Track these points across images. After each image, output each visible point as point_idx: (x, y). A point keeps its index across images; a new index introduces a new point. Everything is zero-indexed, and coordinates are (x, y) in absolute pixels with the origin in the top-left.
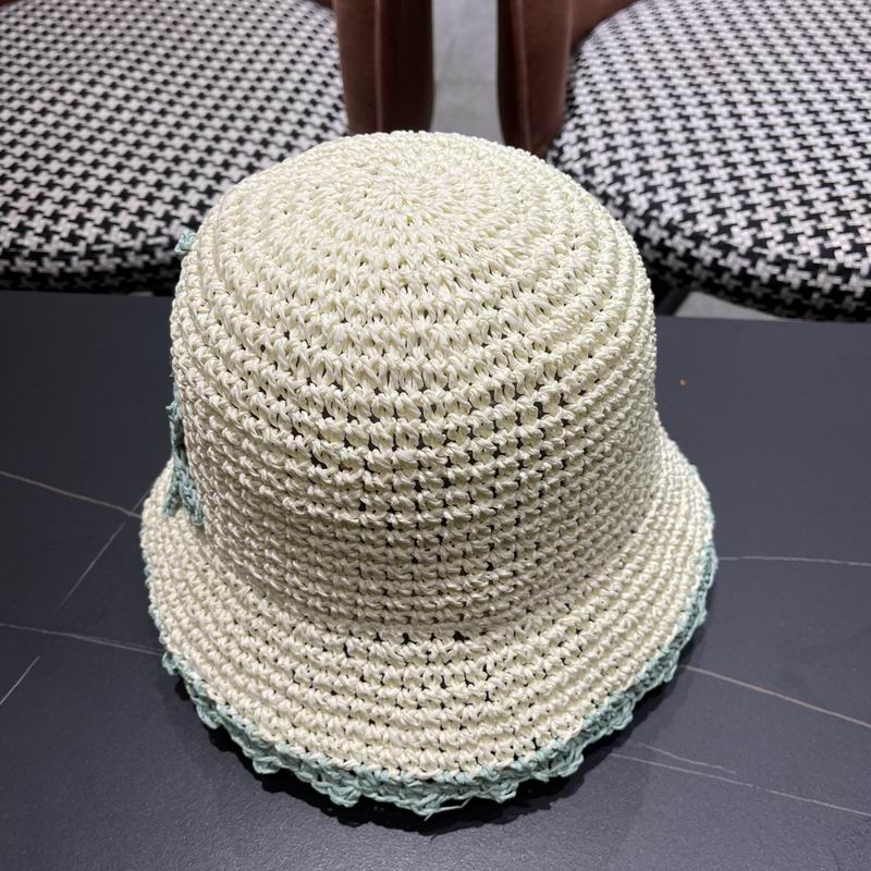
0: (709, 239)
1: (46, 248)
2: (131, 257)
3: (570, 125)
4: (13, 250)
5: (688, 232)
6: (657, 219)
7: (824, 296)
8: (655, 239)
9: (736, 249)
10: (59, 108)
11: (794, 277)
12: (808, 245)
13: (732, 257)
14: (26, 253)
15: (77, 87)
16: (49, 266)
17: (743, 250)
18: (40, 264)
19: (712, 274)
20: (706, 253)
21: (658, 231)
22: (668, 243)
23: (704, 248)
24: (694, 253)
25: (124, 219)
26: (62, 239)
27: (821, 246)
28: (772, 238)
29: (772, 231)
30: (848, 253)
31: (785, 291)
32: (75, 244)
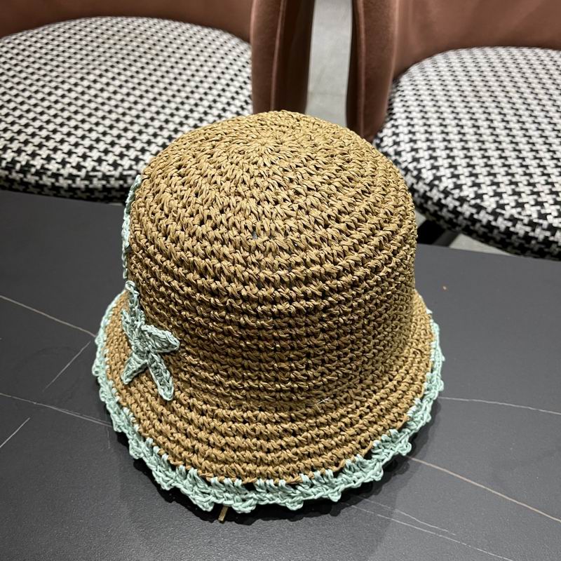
0: (469, 201)
1: (62, 171)
2: (112, 181)
3: (389, 125)
4: (42, 171)
5: (456, 196)
6: (437, 186)
7: (538, 243)
8: (436, 199)
9: (485, 209)
10: (79, 89)
11: (521, 229)
12: (530, 210)
13: (482, 213)
14: (49, 173)
15: (92, 77)
16: (63, 183)
17: (490, 210)
18: (57, 180)
19: (469, 223)
20: (466, 210)
21: (438, 193)
22: (443, 201)
23: (465, 206)
24: (459, 209)
25: (110, 158)
26: (72, 167)
27: (539, 212)
28: (508, 204)
29: (508, 200)
30: (555, 217)
31: (514, 237)
32: (79, 170)
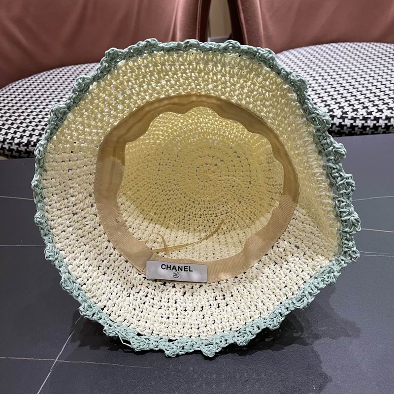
7: (371, 129)
9: (336, 116)
11: (359, 123)
12: (361, 112)
13: (335, 119)
17: (339, 116)
27: (367, 111)
28: (348, 111)
29: (348, 109)
30: (377, 112)
31: (356, 129)
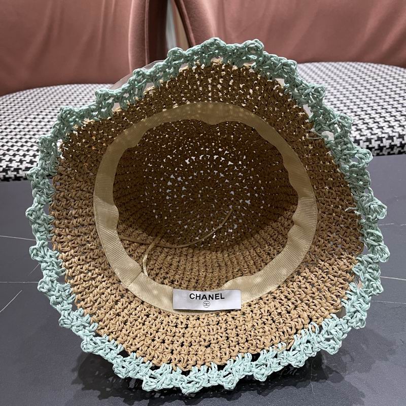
1: (21, 167)
4: (7, 169)
14: (12, 169)
15: (32, 116)
16: (22, 173)
26: (27, 163)
32: (32, 164)
